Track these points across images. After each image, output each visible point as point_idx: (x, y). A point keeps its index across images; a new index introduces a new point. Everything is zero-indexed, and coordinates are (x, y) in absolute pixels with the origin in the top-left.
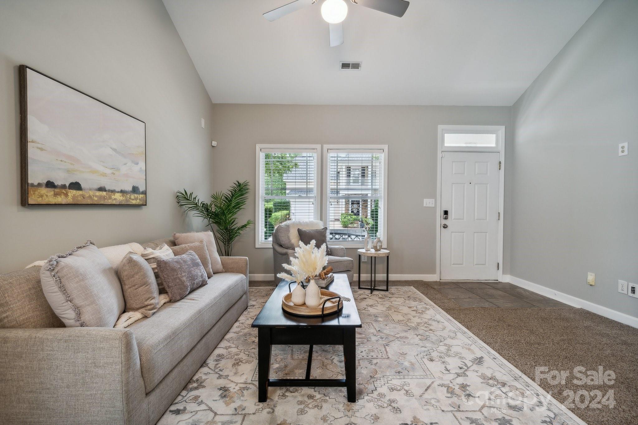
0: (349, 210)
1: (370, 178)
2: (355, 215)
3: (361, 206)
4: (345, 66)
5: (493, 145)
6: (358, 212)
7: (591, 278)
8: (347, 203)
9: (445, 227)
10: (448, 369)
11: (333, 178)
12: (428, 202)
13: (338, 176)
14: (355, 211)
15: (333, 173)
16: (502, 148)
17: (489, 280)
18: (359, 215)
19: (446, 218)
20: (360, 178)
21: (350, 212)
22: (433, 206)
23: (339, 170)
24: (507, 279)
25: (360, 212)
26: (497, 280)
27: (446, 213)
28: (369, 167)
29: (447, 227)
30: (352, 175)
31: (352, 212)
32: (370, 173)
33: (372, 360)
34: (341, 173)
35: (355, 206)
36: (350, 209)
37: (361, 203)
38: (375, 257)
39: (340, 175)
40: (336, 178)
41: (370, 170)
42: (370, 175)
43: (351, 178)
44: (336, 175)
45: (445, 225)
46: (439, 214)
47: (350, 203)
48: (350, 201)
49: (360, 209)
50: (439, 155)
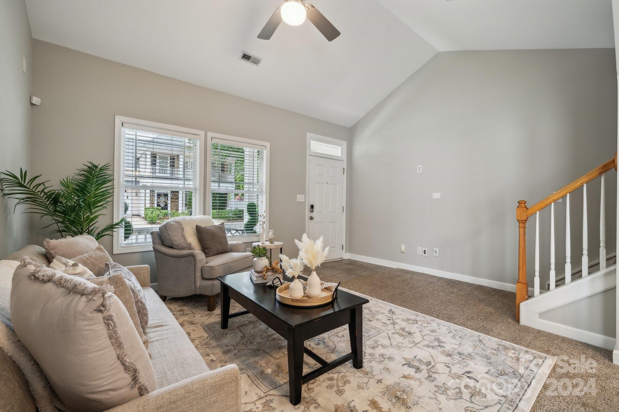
0: (154, 204)
1: (181, 169)
2: (163, 209)
3: (169, 198)
4: (246, 57)
5: (340, 155)
6: (166, 205)
7: (403, 248)
8: (152, 196)
9: (311, 218)
10: (385, 323)
11: (131, 165)
12: (300, 198)
13: (137, 163)
14: (162, 205)
15: (131, 158)
16: (345, 158)
17: (338, 259)
18: (167, 209)
19: (312, 212)
20: (169, 168)
21: (156, 205)
22: (303, 201)
23: (138, 155)
24: (347, 256)
25: (169, 205)
26: (342, 258)
27: (312, 207)
28: (180, 156)
29: (313, 219)
30: (158, 164)
31: (158, 205)
32: (181, 163)
33: (337, 334)
34: (141, 159)
35: (162, 199)
36: (156, 202)
37: (169, 195)
38: (271, 249)
39: (140, 163)
40: (134, 165)
41: (181, 160)
42: (181, 166)
43: (157, 168)
44: (134, 162)
45: (311, 217)
46: (308, 208)
47: (156, 195)
48: (156, 192)
49: (169, 202)
50: (308, 158)
